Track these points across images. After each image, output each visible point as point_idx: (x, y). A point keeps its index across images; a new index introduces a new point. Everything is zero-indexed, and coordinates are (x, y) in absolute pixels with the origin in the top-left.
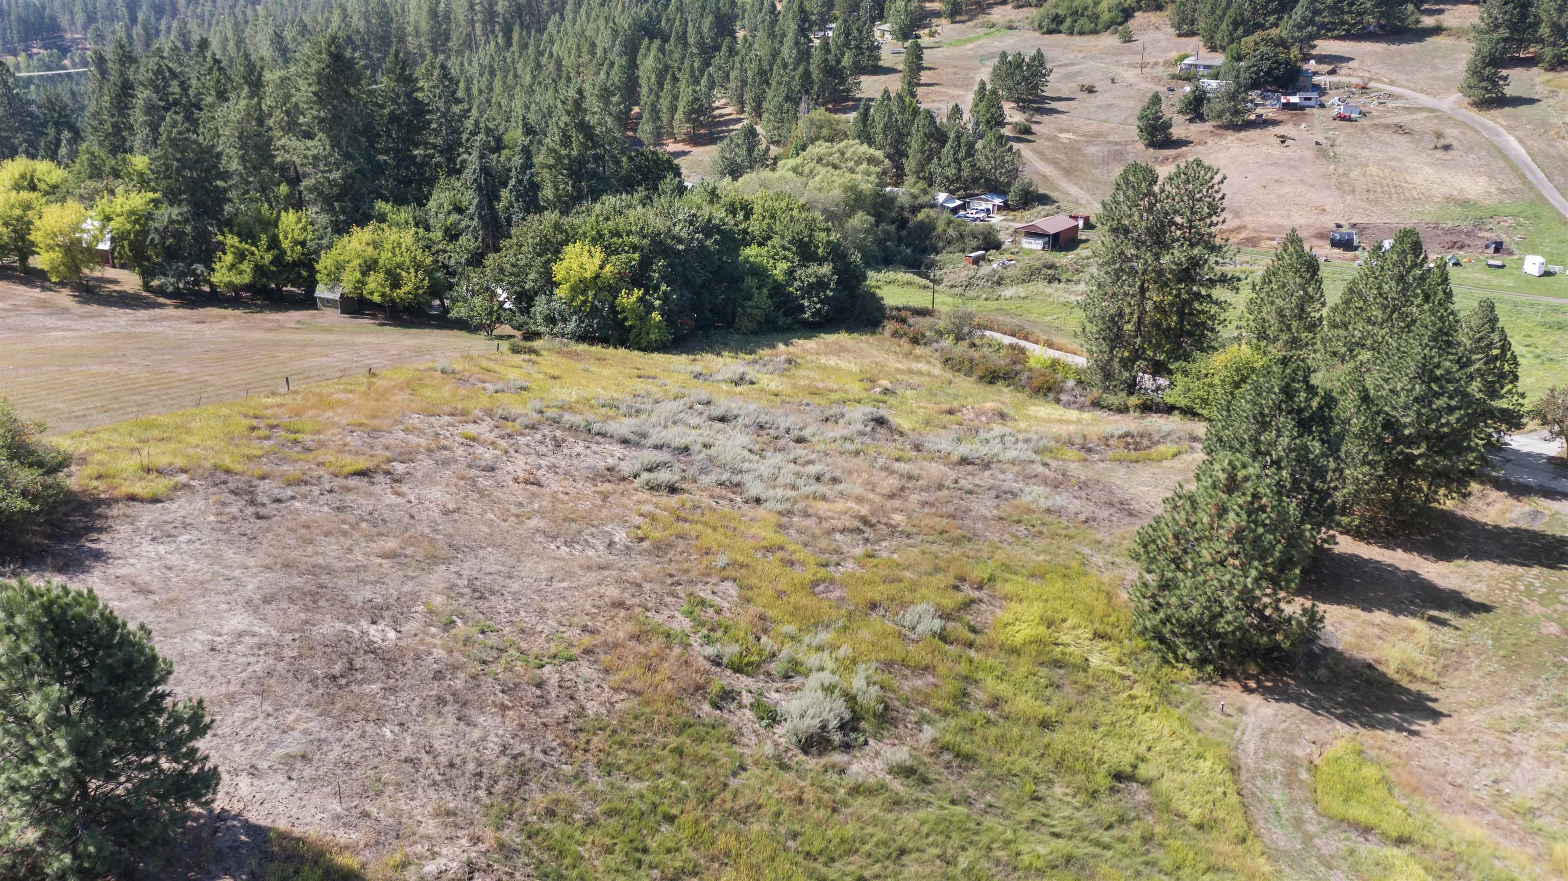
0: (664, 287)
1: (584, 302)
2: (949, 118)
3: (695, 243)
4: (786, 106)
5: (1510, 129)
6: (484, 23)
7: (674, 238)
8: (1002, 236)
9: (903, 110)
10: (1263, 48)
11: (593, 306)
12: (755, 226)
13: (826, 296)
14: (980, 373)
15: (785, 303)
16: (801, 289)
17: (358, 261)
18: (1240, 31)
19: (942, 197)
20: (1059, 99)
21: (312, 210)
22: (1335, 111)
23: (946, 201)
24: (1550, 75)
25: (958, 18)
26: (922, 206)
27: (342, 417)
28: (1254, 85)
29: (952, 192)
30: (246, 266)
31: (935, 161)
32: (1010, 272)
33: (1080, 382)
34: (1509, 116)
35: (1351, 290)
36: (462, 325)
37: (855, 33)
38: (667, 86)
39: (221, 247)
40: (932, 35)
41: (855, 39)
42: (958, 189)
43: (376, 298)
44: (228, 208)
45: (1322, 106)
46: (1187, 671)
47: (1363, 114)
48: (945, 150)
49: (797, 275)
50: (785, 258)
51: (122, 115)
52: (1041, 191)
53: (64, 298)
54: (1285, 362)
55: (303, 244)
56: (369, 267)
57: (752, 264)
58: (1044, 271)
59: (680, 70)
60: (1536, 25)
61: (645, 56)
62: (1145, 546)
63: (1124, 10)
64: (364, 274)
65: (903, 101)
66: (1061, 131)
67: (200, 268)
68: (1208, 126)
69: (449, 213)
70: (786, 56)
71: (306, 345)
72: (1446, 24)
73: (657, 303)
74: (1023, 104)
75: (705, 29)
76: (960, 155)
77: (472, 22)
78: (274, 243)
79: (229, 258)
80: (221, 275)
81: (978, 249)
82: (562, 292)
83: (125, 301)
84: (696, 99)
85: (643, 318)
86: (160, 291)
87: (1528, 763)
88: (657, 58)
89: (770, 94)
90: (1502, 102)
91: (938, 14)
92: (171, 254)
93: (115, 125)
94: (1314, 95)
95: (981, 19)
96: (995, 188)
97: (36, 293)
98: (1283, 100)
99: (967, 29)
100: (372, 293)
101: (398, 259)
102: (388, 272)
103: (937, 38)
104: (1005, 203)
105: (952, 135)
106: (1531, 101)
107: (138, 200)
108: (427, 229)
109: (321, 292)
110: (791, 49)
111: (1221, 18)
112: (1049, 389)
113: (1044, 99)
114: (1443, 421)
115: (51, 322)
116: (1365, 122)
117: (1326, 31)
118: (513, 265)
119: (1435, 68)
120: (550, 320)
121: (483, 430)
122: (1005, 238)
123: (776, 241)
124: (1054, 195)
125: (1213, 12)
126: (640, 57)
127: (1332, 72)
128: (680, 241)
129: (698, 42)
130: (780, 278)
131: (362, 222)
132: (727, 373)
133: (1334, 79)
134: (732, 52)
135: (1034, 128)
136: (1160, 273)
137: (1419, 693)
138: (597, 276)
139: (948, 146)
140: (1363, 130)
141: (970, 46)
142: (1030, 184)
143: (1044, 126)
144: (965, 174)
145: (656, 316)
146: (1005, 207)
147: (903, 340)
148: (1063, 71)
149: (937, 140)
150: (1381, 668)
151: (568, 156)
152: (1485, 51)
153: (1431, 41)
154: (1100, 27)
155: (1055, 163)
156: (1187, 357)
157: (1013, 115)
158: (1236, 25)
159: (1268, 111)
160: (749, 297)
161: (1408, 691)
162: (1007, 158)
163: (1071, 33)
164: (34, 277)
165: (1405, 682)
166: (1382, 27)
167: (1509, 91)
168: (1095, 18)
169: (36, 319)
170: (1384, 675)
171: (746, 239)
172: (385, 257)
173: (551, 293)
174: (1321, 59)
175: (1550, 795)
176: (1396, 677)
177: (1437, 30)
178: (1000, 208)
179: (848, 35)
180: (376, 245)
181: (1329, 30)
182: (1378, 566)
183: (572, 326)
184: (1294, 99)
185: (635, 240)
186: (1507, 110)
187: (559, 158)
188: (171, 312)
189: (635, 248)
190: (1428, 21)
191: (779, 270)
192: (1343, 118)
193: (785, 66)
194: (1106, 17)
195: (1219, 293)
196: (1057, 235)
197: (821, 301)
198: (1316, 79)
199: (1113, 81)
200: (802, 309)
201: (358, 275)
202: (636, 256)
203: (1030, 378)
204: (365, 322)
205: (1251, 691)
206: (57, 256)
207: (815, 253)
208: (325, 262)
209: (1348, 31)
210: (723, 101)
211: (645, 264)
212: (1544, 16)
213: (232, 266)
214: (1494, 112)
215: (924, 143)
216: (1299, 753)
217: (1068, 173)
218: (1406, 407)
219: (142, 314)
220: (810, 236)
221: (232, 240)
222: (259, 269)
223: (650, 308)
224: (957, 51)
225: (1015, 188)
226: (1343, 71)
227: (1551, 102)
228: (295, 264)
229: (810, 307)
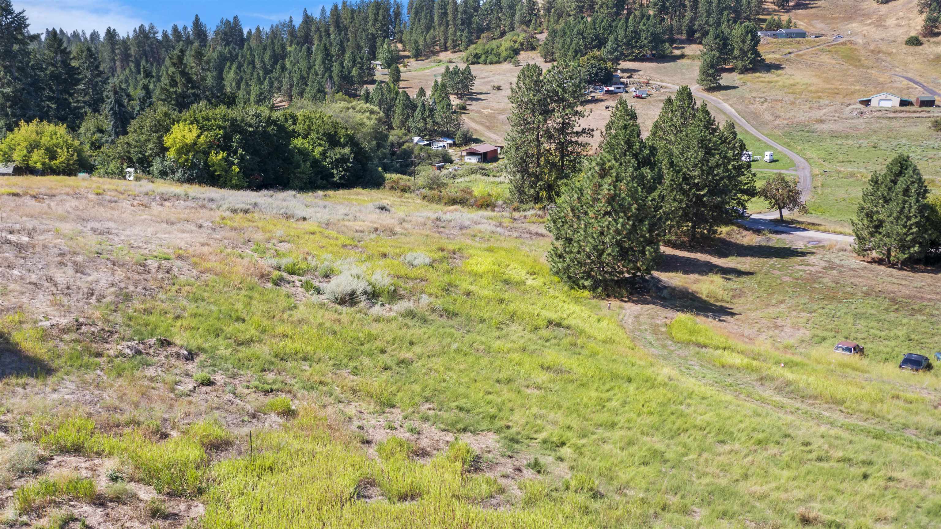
0: (240, 151)
1: (187, 160)
2: (418, 96)
3: (261, 128)
4: (318, 95)
5: (725, 101)
6: (122, 61)
7: (246, 124)
8: (453, 158)
9: (390, 92)
10: (592, 62)
11: (192, 162)
12: (299, 127)
13: (348, 167)
14: (445, 201)
15: (321, 172)
16: (332, 163)
17: (26, 144)
18: (579, 55)
19: (416, 139)
20: (481, 93)
22: (634, 94)
23: (419, 141)
24: (742, 76)
25: (420, 58)
26: (404, 142)
28: (590, 82)
29: (423, 137)
31: (411, 119)
32: (459, 172)
33: (505, 202)
34: (722, 95)
35: (656, 126)
37: (359, 60)
38: (243, 86)
40: (405, 66)
41: (359, 63)
42: (425, 135)
43: (39, 166)
45: (627, 92)
46: (586, 293)
47: (649, 95)
48: (416, 113)
49: (328, 155)
50: (320, 145)
52: (474, 137)
54: (625, 127)
56: (33, 146)
57: (298, 149)
58: (480, 171)
59: (250, 79)
60: (732, 50)
61: (228, 72)
62: (554, 222)
63: (514, 50)
64: (29, 152)
65: (390, 87)
66: (484, 108)
69: (94, 133)
70: (318, 70)
72: (686, 54)
73: (236, 161)
74: (460, 96)
75: (266, 60)
76: (426, 115)
77: (114, 60)
81: (440, 162)
82: (171, 154)
84: (261, 93)
85: (227, 171)
87: (788, 330)
88: (236, 73)
89: (308, 89)
90: (719, 88)
91: (408, 57)
94: (622, 86)
95: (433, 58)
96: (448, 135)
98: (605, 89)
99: (426, 63)
100: (36, 163)
101: (55, 141)
102: (47, 149)
103: (408, 68)
104: (454, 142)
105: (420, 105)
106: (734, 88)
110: (320, 65)
111: (568, 50)
112: (488, 206)
113: (472, 94)
114: (715, 172)
116: (649, 98)
117: (623, 57)
118: (136, 141)
119: (683, 74)
122: (455, 158)
123: (314, 135)
124: (482, 139)
125: (563, 46)
126: (225, 72)
127: (630, 77)
128: (250, 126)
129: (262, 67)
130: (317, 156)
131: (28, 120)
133: (632, 80)
134: (283, 68)
135: (468, 107)
136: (547, 131)
137: (721, 306)
138: (195, 144)
139: (418, 110)
140: (650, 102)
141: (428, 71)
142: (468, 131)
143: (473, 106)
144: (429, 126)
145: (236, 169)
146: (454, 145)
147: (398, 191)
148: (482, 80)
149: (411, 109)
150: (699, 295)
151: (175, 92)
152: (708, 60)
153: (680, 62)
154: (501, 59)
155: (482, 124)
156: (567, 177)
157: (455, 101)
158: (576, 52)
159: (598, 95)
160: (298, 166)
161: (716, 306)
162: (453, 117)
163: (485, 64)
165: (712, 301)
166: (654, 55)
167: (723, 82)
168: (498, 55)
170: (700, 298)
171: (294, 134)
172: (45, 140)
173: (164, 157)
174: (623, 71)
175: (803, 341)
176: (707, 299)
177: (682, 56)
178: (451, 145)
179: (354, 61)
180: (38, 134)
181: (626, 56)
182: (688, 259)
183: (178, 175)
184: (611, 88)
185: (220, 122)
186: (722, 92)
189: (220, 127)
190: (677, 52)
191: (317, 152)
192: (638, 97)
193: (317, 75)
194: (504, 54)
195: (582, 139)
196: (485, 154)
197: (344, 170)
198: (622, 80)
199: (511, 84)
200: (332, 175)
201: (25, 152)
202: (221, 132)
203: (476, 201)
205: (626, 302)
207: (339, 141)
209: (636, 56)
210: (279, 99)
211: (227, 137)
212: (735, 45)
214: (716, 93)
215: (403, 109)
216: (659, 322)
217: (489, 128)
218: (695, 166)
220: (336, 132)
223: (232, 164)
224: (420, 73)
225: (459, 133)
226: (636, 76)
227: (744, 87)
229: (337, 174)
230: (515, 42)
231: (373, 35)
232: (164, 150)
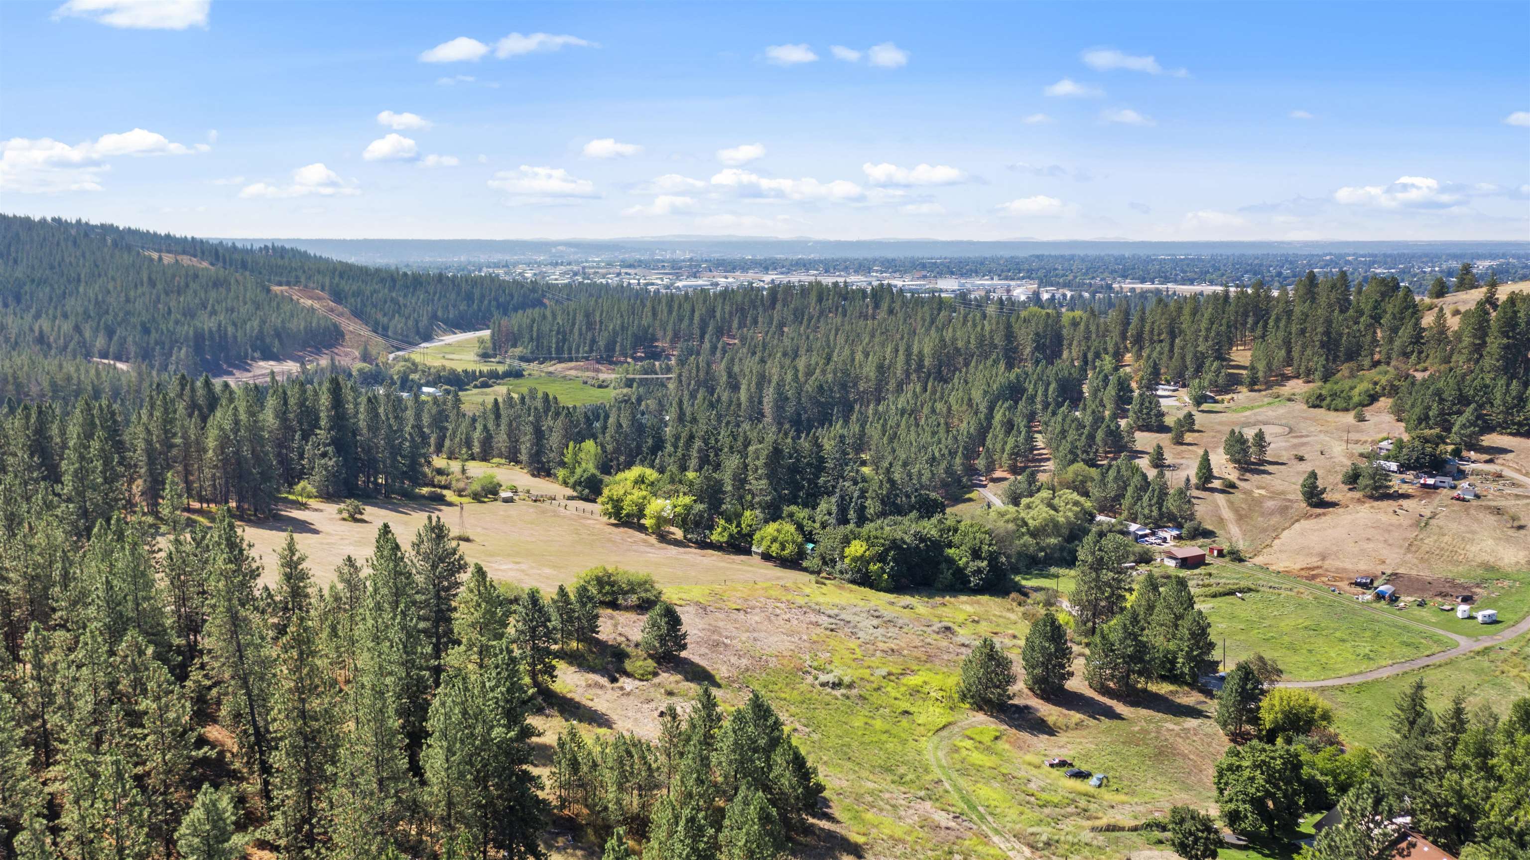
0: (892, 563)
1: (856, 566)
7: (903, 542)
8: (1156, 556)
11: (859, 568)
13: (982, 577)
15: (962, 578)
16: (971, 572)
17: (770, 537)
19: (1136, 527)
20: (1273, 463)
21: (757, 512)
22: (1459, 493)
23: (1138, 530)
25: (1256, 387)
27: (739, 594)
29: (1145, 525)
30: (726, 534)
36: (805, 570)
39: (717, 523)
41: (1147, 408)
42: (1153, 522)
43: (774, 554)
44: (724, 507)
45: (1452, 488)
46: (968, 706)
47: (1478, 497)
49: (969, 565)
50: (966, 556)
51: (688, 450)
53: (653, 539)
55: (751, 526)
56: (774, 540)
57: (949, 557)
64: (772, 542)
66: (1258, 487)
67: (707, 532)
68: (1358, 495)
71: (739, 570)
73: (887, 570)
78: (739, 525)
79: (719, 530)
80: (716, 536)
81: (1133, 562)
82: (847, 561)
83: (677, 543)
85: (880, 576)
86: (690, 540)
92: (697, 524)
93: (683, 455)
94: (1453, 478)
95: (1275, 389)
96: (1180, 523)
97: (643, 536)
98: (1422, 481)
100: (773, 552)
101: (786, 538)
102: (781, 543)
103: (1231, 404)
104: (1180, 534)
107: (688, 500)
108: (814, 522)
109: (754, 548)
113: (1263, 462)
115: (648, 549)
116: (1473, 503)
120: (841, 572)
121: (783, 606)
122: (1158, 557)
130: (962, 565)
131: (774, 521)
132: (903, 604)
138: (863, 555)
140: (1465, 509)
141: (1248, 413)
142: (1199, 525)
143: (1249, 483)
145: (885, 576)
146: (1179, 538)
147: (1015, 603)
155: (1237, 510)
159: (1409, 487)
160: (944, 573)
162: (1184, 507)
163: (1329, 409)
164: (642, 528)
168: (1348, 399)
169: (643, 548)
171: (950, 545)
172: (781, 536)
173: (843, 561)
176: (1051, 725)
178: (1173, 537)
179: (1142, 404)
180: (778, 531)
181: (1504, 428)
183: (848, 576)
184: (1433, 481)
185: (885, 541)
187: (877, 495)
188: (693, 550)
189: (883, 544)
191: (962, 562)
192: (1459, 499)
194: (1356, 399)
196: (1190, 559)
197: (979, 579)
198: (1466, 466)
199: (1322, 453)
200: (969, 581)
201: (769, 543)
202: (883, 548)
204: (769, 564)
206: (653, 521)
207: (981, 555)
208: (757, 536)
213: (720, 534)
215: (1134, 492)
219: (682, 550)
220: (981, 547)
221: (722, 522)
222: (731, 536)
223: (884, 572)
225: (1194, 524)
226: (1500, 461)
228: (746, 535)
229: (973, 581)
230: (1376, 383)
231: (1202, 354)
232: (842, 558)
